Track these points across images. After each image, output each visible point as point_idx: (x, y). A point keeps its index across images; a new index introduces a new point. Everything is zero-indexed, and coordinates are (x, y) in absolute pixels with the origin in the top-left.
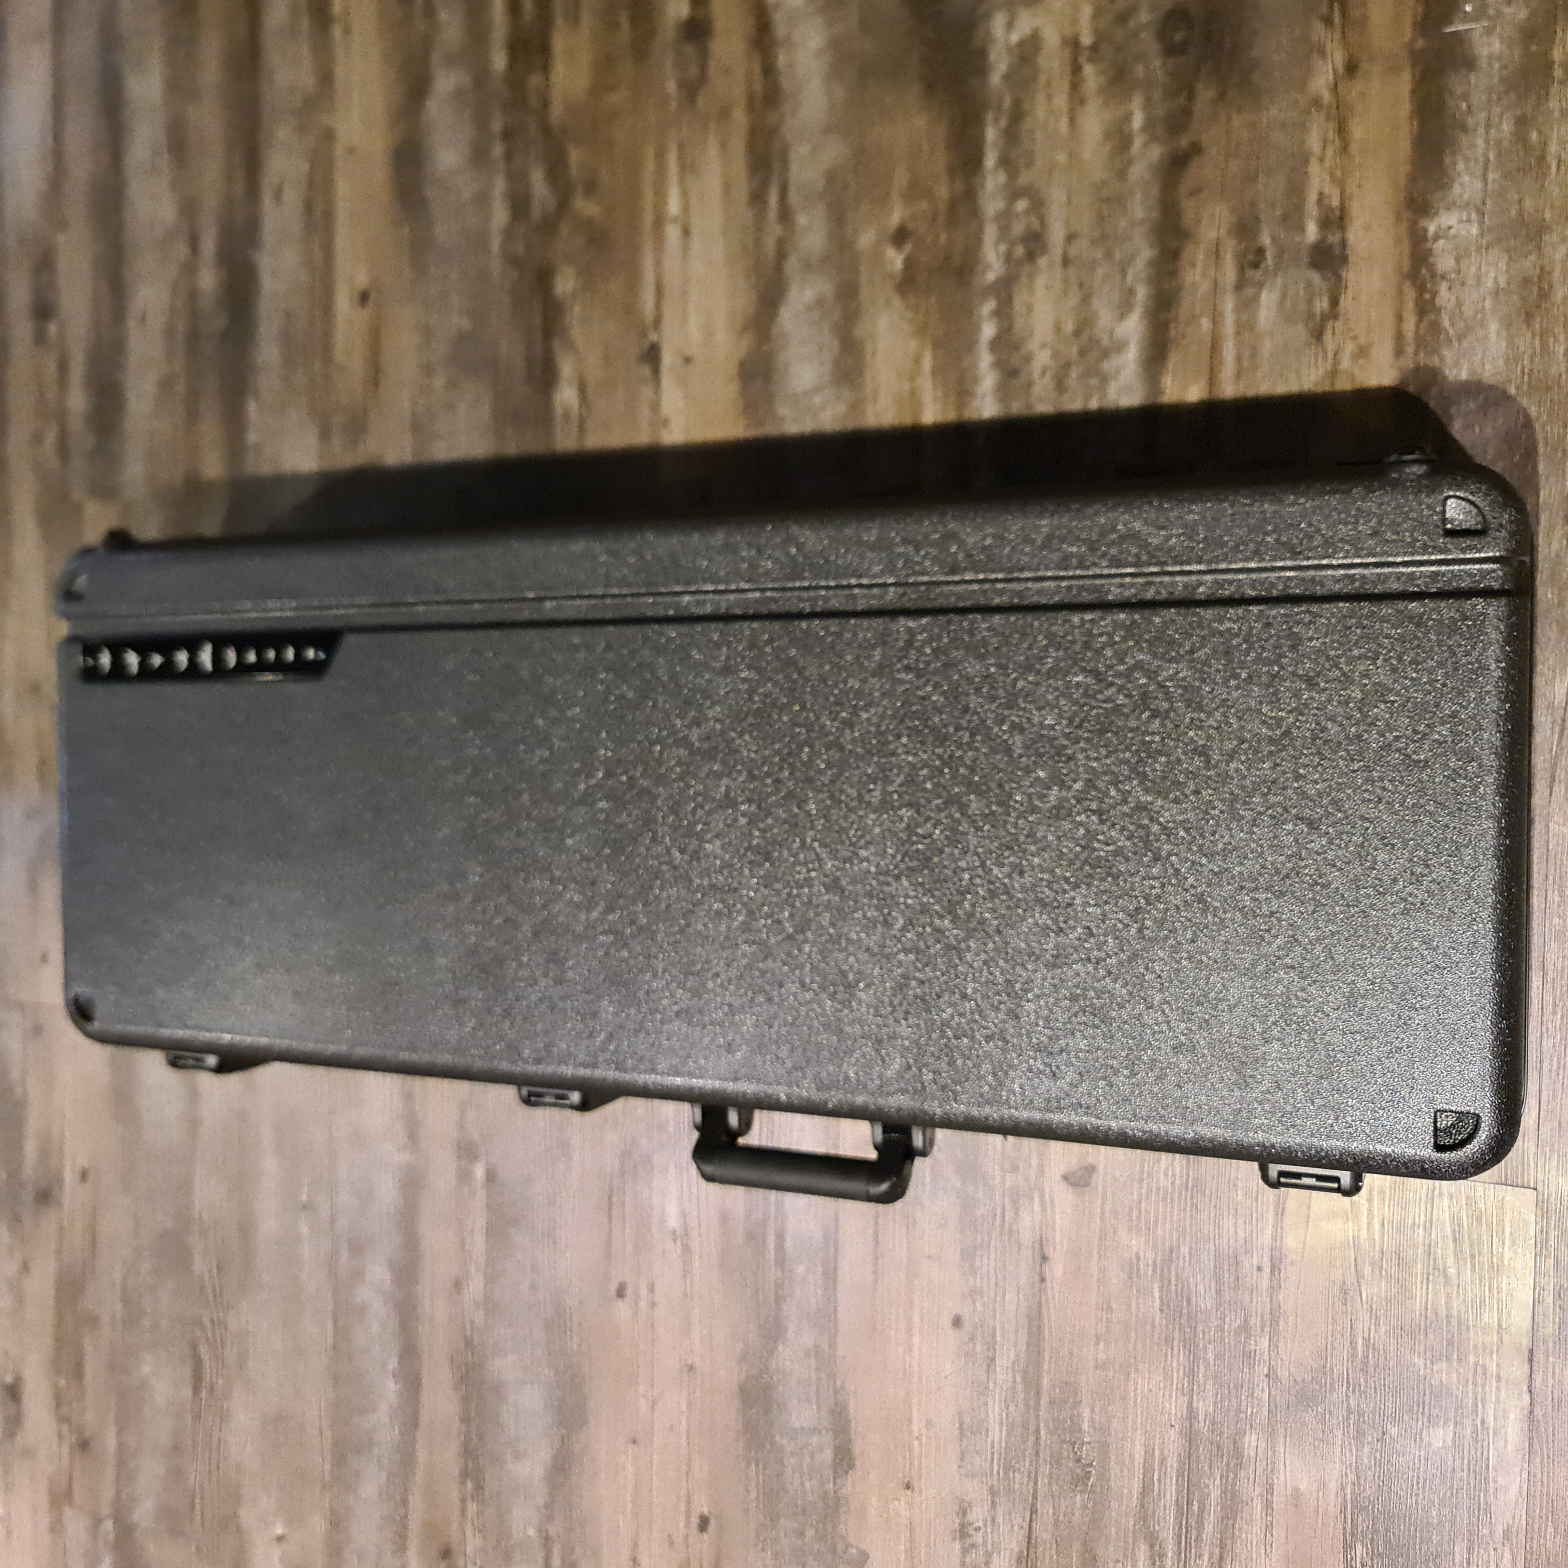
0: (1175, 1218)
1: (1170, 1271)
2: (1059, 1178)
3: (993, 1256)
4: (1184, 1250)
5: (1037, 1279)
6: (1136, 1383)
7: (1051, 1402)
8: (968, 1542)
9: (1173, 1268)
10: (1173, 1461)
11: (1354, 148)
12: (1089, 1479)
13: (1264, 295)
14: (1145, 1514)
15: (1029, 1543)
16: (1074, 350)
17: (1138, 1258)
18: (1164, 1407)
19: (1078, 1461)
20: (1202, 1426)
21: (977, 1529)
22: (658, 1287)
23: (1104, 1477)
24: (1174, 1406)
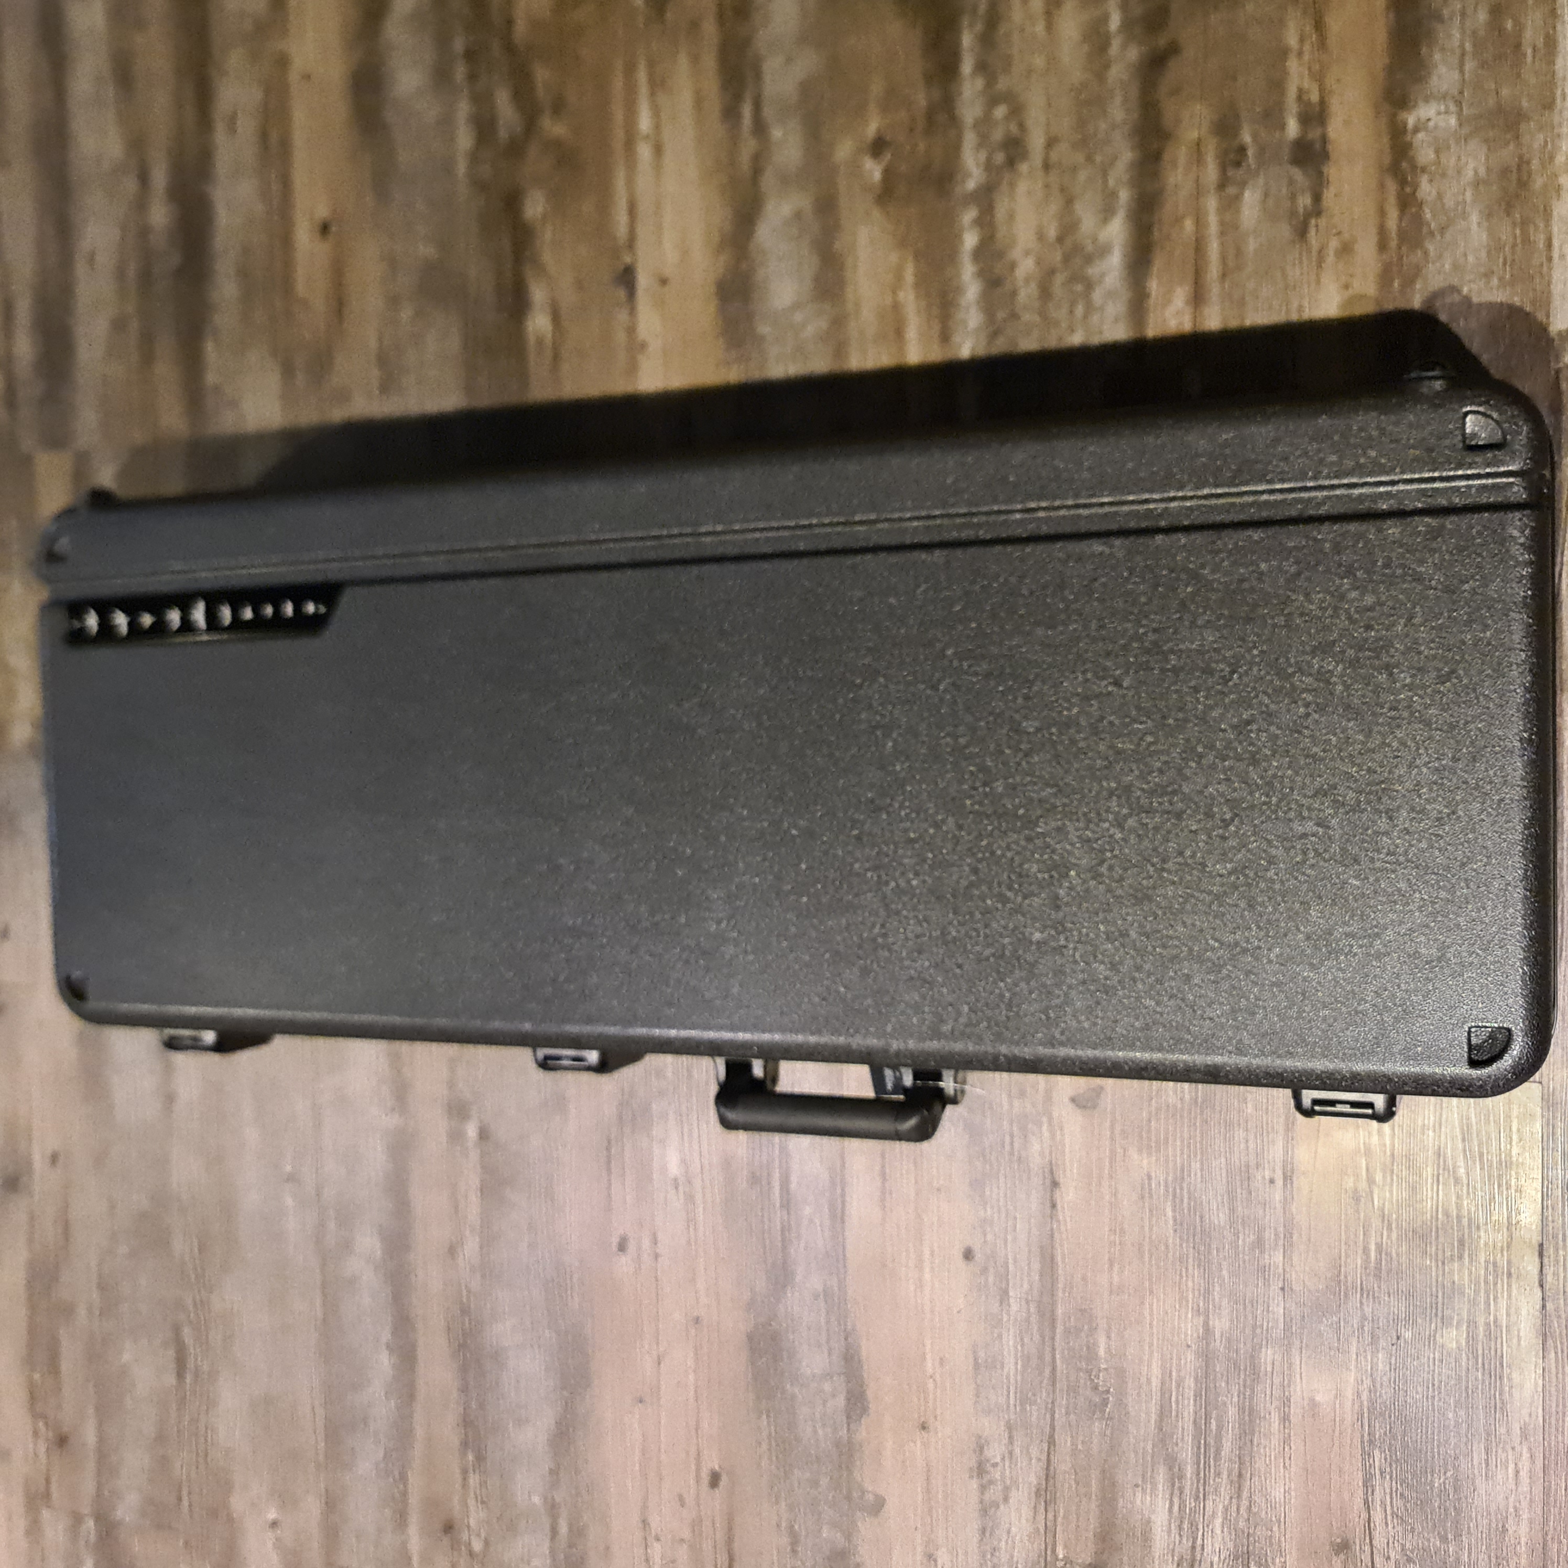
0: (1186, 1135)
1: (1182, 1189)
2: (1066, 1100)
3: (1002, 1184)
4: (1196, 1166)
5: (1048, 1204)
6: (1151, 1305)
7: (1067, 1331)
8: (986, 1478)
9: (1185, 1185)
10: (1190, 1382)
11: (1332, 41)
12: (1106, 1405)
13: (1247, 194)
14: (1164, 1437)
15: (1047, 1476)
16: (1058, 257)
17: (1149, 1177)
18: (1179, 1328)
19: (1096, 1388)
20: (1218, 1345)
21: (995, 1465)
22: (660, 1236)
23: (1120, 1403)
24: (1190, 1327)
